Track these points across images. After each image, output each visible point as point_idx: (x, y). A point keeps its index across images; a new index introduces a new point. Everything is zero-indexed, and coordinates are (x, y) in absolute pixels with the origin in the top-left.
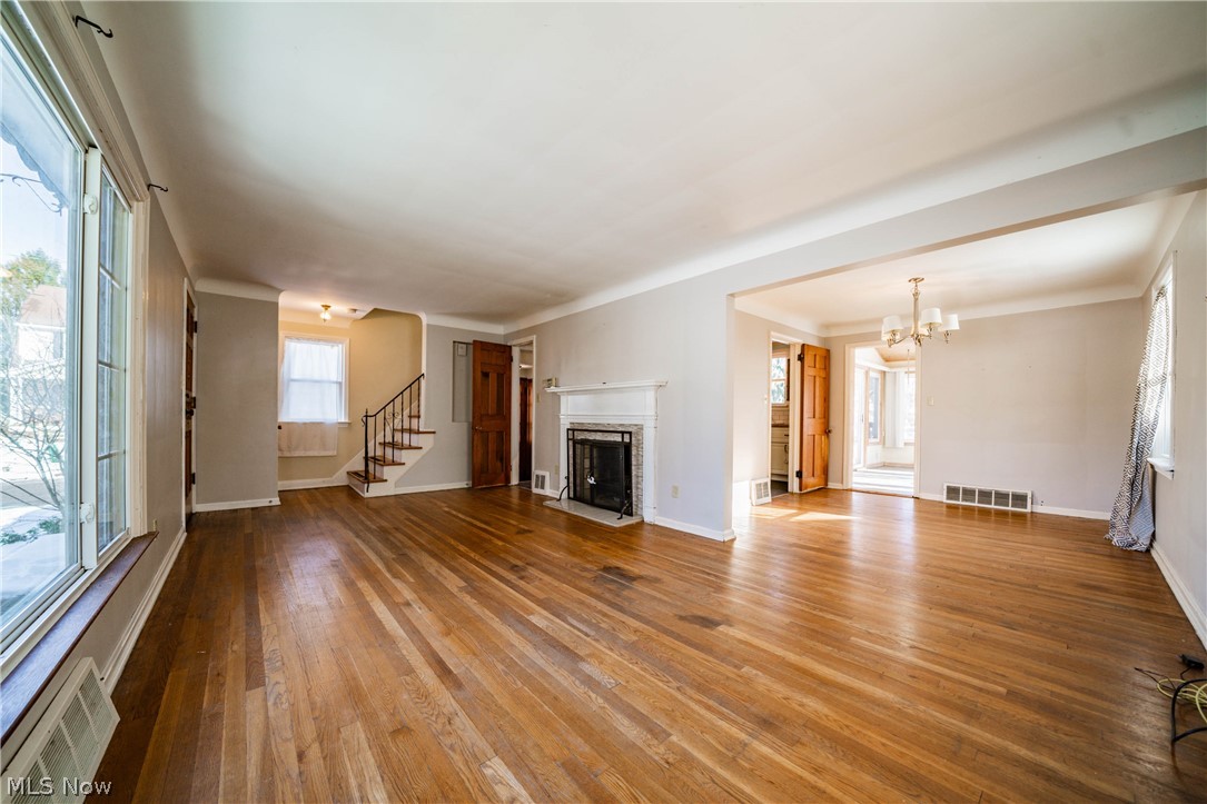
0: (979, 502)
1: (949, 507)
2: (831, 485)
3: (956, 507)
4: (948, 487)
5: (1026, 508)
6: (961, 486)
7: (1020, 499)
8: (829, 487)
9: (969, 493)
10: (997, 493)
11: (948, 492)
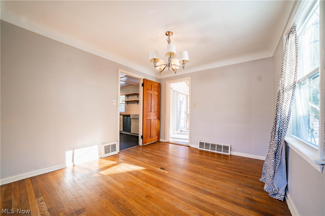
0: (211, 150)
1: (201, 151)
2: (161, 140)
3: (203, 151)
4: (200, 142)
5: (228, 152)
6: (205, 142)
7: (226, 148)
8: (160, 141)
9: (207, 145)
10: (218, 145)
11: (200, 145)
